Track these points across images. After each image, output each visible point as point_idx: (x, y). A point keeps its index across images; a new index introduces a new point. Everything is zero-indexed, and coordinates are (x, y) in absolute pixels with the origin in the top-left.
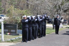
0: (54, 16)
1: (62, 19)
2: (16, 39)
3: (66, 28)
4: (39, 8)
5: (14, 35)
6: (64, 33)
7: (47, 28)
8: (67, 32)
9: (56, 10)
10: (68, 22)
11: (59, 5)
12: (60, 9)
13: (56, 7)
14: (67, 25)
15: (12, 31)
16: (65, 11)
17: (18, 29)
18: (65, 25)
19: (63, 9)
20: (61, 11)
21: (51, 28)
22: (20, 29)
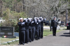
0: (51, 18)
1: (59, 21)
2: (12, 41)
3: (64, 29)
4: (36, 10)
5: (11, 38)
6: (61, 35)
7: (44, 30)
8: (64, 34)
9: (53, 12)
10: (65, 24)
11: (56, 7)
12: (57, 11)
13: (52, 9)
14: (64, 27)
15: (9, 34)
16: (62, 13)
17: (15, 32)
18: (62, 27)
19: (60, 11)
20: (57, 12)
21: (48, 30)
22: (17, 31)
